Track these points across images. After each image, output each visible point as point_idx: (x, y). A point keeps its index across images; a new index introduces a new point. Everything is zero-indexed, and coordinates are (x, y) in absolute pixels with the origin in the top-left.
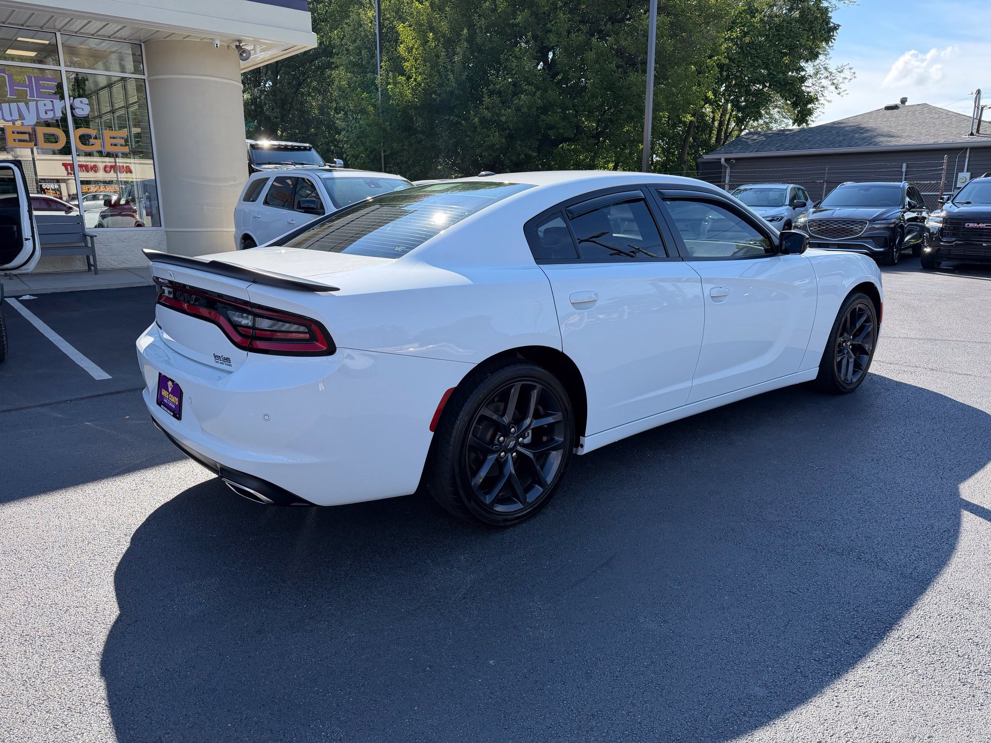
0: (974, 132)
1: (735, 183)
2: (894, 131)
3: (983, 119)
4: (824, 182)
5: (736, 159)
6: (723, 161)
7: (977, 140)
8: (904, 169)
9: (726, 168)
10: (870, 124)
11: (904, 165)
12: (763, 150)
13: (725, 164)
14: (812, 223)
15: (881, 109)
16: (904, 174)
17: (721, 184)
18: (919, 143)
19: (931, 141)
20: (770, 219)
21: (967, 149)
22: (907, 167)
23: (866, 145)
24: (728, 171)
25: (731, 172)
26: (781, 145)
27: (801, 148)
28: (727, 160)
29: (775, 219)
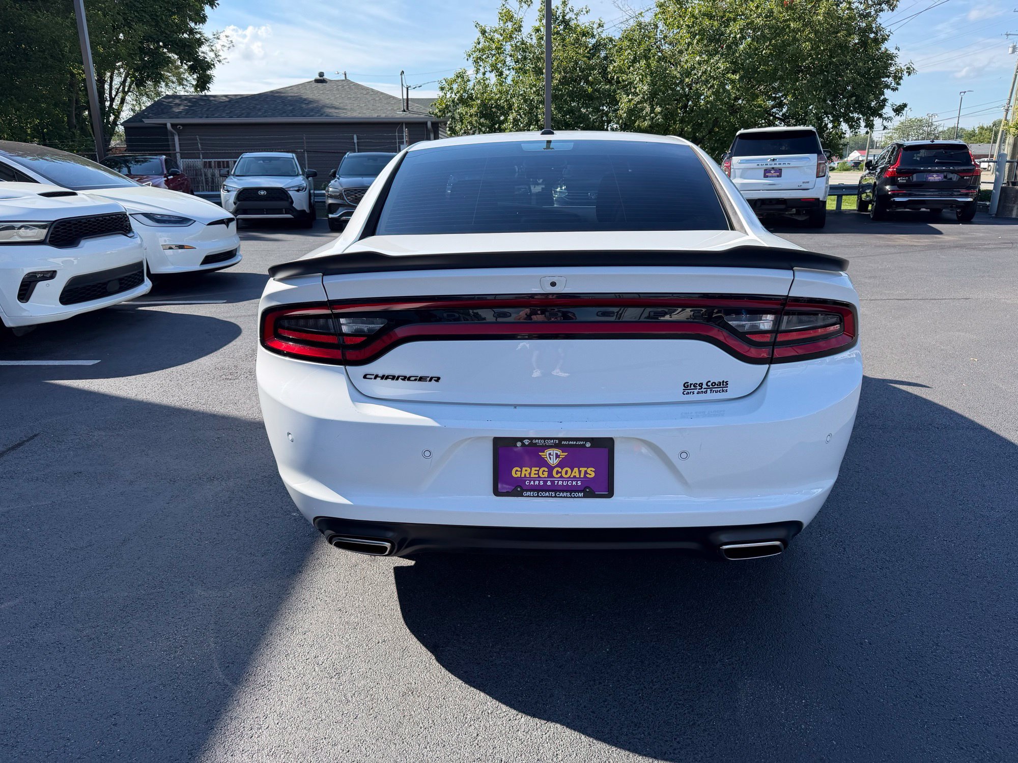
0: (406, 109)
1: (208, 151)
2: (336, 104)
3: (409, 97)
4: (304, 151)
5: (183, 125)
6: (169, 126)
7: (408, 116)
8: (356, 141)
9: (173, 135)
10: (309, 95)
11: (355, 137)
12: (212, 116)
13: (172, 130)
14: (348, 192)
15: (311, 82)
16: (356, 145)
17: (170, 152)
18: (364, 116)
19: (375, 115)
20: (297, 189)
21: (402, 123)
22: (358, 139)
23: (319, 116)
24: (176, 138)
25: (179, 139)
26: (231, 112)
27: (255, 116)
28: (173, 125)
29: (301, 189)
